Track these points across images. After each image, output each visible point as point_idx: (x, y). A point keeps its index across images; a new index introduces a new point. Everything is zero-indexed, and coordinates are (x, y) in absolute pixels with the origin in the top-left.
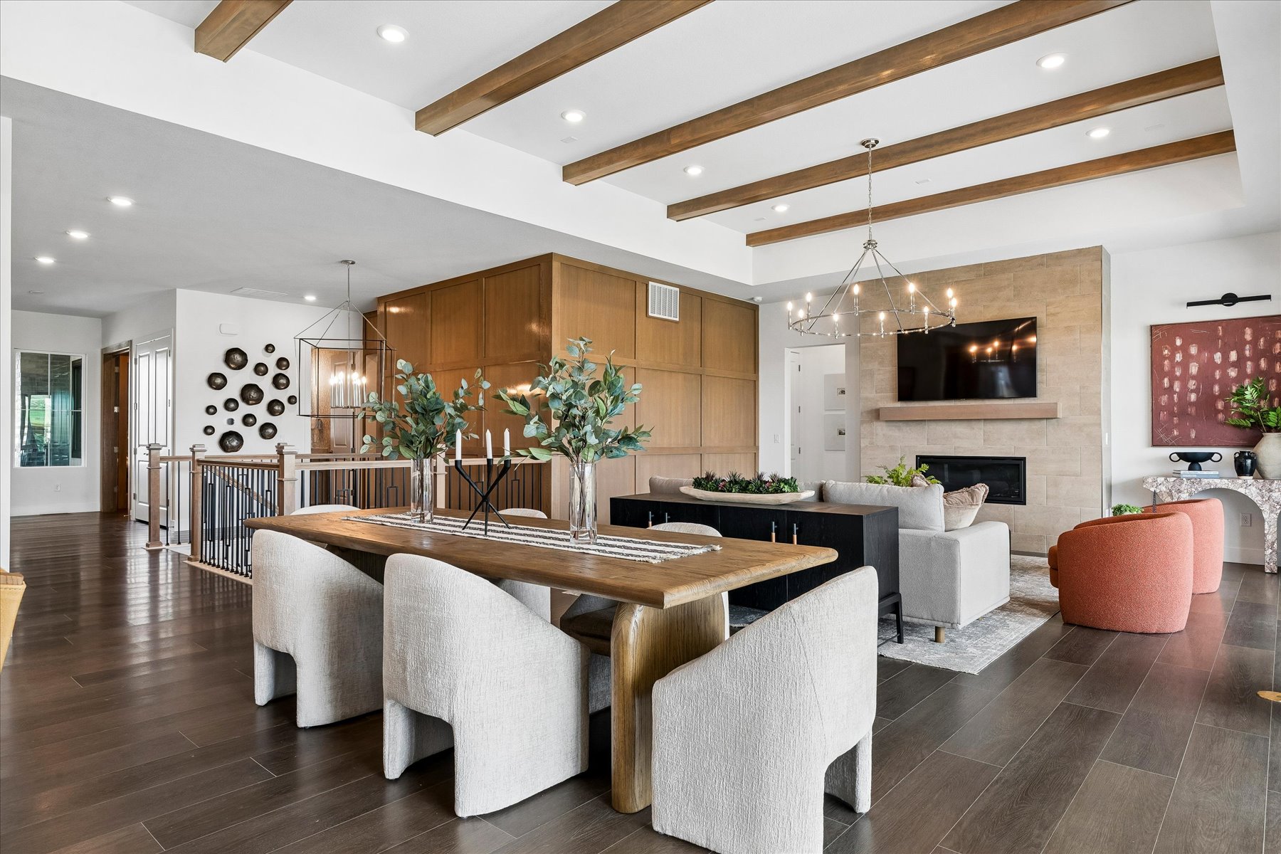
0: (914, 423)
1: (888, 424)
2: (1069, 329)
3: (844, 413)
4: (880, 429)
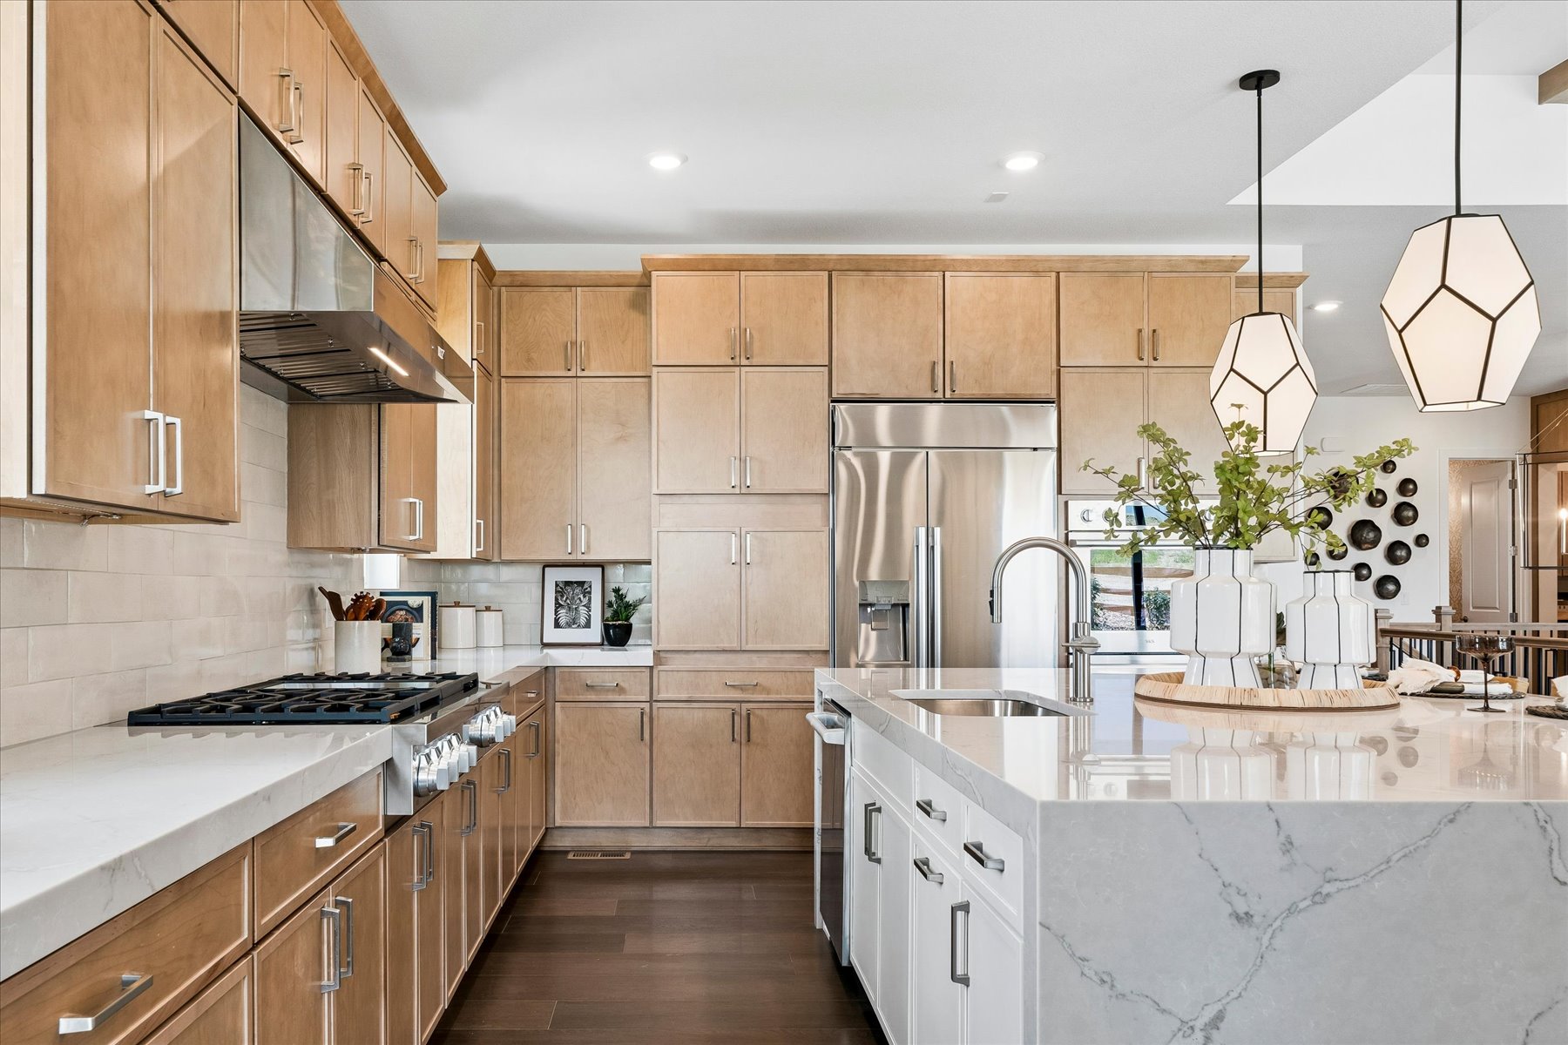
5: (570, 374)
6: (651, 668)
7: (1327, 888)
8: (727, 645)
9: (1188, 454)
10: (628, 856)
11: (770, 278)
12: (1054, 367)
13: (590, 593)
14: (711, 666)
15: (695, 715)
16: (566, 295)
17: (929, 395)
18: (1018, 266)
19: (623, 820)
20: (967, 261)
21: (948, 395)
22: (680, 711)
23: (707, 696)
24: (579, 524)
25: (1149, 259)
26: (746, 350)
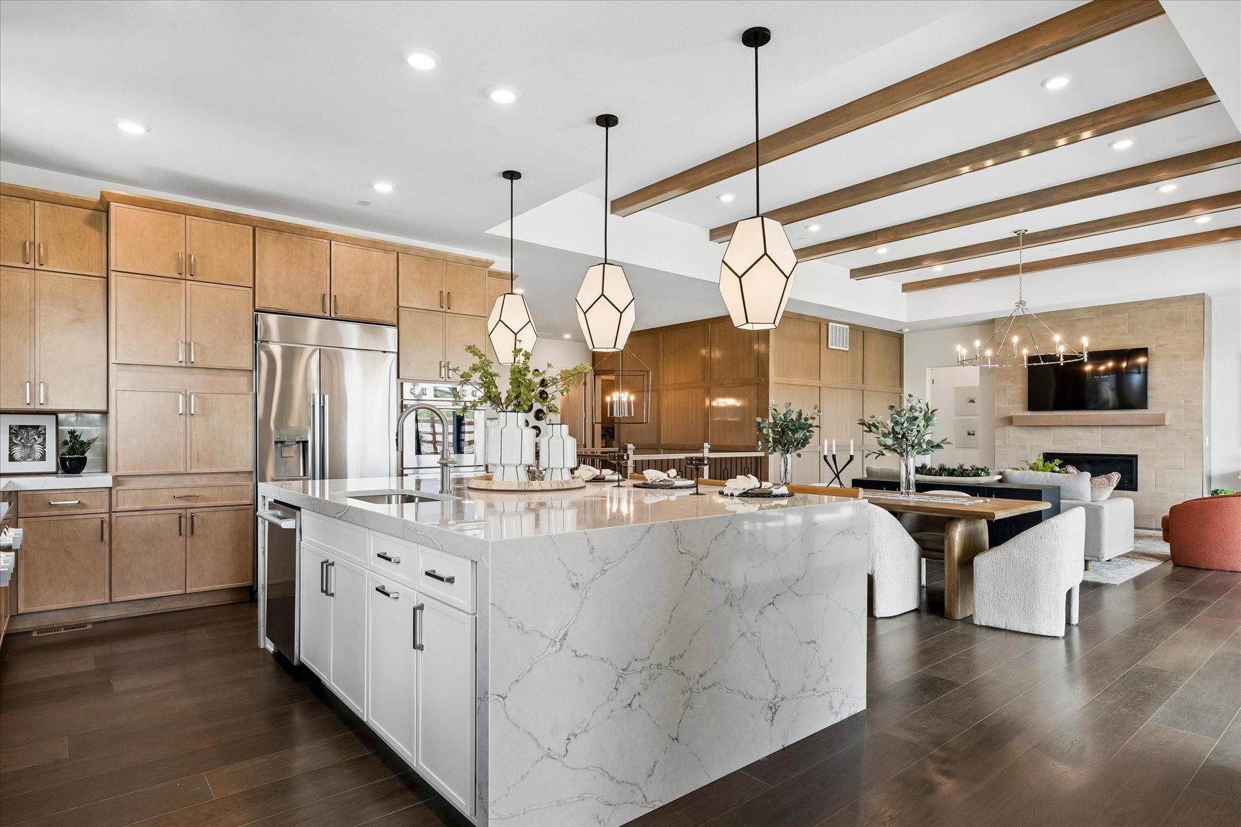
0: (1042, 428)
1: (1019, 428)
2: (1176, 357)
3: (978, 417)
4: (1012, 432)
5: (28, 266)
6: (110, 488)
7: (607, 567)
8: (175, 470)
9: (492, 363)
10: (89, 627)
11: (210, 224)
12: (396, 306)
13: (45, 434)
14: (161, 485)
15: (149, 520)
16: (25, 206)
17: (321, 314)
18: (374, 245)
19: (84, 601)
20: (345, 237)
21: (333, 315)
22: (136, 518)
23: (158, 506)
24: (37, 382)
25: (446, 254)
26: (190, 269)
